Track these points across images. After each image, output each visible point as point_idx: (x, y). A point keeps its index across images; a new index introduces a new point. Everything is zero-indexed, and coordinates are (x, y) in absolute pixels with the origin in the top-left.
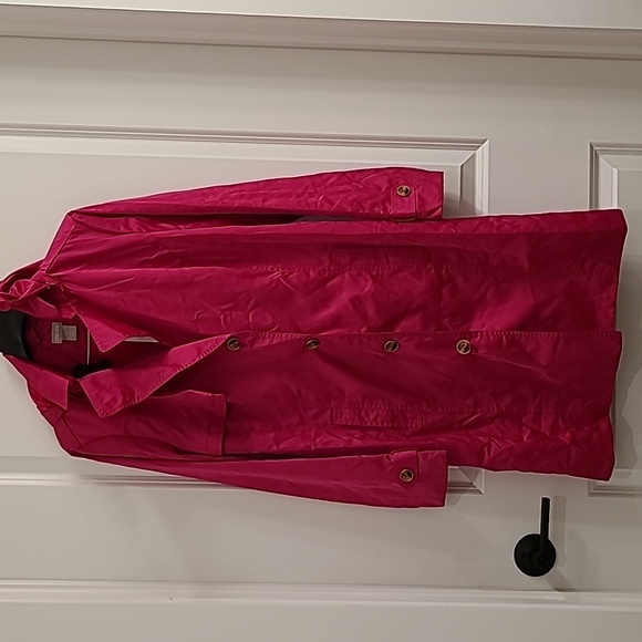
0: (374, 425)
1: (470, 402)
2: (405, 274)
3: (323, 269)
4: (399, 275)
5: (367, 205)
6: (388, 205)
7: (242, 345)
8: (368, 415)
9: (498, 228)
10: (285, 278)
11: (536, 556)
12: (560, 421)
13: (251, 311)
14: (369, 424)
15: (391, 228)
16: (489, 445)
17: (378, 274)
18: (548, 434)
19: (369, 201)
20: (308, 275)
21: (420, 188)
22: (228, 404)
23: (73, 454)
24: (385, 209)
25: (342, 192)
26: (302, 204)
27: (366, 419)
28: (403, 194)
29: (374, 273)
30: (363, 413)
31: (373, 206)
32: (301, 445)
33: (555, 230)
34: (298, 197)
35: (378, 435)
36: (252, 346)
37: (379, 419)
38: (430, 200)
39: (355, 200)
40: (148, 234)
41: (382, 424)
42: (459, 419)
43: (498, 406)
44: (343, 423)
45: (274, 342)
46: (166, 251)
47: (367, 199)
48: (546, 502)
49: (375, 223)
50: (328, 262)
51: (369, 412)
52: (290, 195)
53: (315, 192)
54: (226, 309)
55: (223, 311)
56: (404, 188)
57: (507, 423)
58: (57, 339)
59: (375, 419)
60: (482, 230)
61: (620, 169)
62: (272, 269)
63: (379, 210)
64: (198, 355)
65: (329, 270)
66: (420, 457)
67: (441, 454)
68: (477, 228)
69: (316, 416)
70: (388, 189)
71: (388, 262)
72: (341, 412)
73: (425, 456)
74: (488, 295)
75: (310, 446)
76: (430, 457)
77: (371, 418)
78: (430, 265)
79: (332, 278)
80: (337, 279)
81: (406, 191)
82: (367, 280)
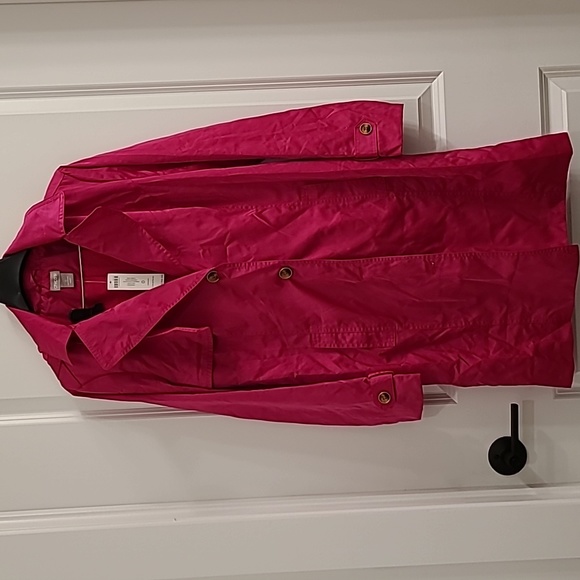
0: (351, 346)
1: (439, 318)
2: (369, 203)
3: (293, 204)
4: (365, 205)
5: (332, 146)
6: (351, 145)
7: (220, 277)
8: (344, 338)
9: (453, 162)
10: (259, 214)
11: (508, 456)
12: (524, 331)
13: (228, 244)
14: (345, 346)
15: (355, 166)
16: (458, 363)
17: (344, 205)
18: (513, 344)
19: (334, 142)
20: (280, 211)
21: (381, 124)
22: (214, 336)
23: (75, 393)
24: (349, 151)
25: (308, 132)
26: (272, 149)
27: (343, 342)
28: (365, 132)
29: (341, 205)
30: (340, 336)
31: (337, 147)
32: (285, 373)
33: (506, 159)
34: (267, 140)
35: (355, 356)
36: (230, 276)
37: (355, 341)
38: (390, 138)
39: (320, 142)
40: (130, 181)
41: (358, 345)
42: (430, 335)
43: (466, 320)
44: (322, 346)
45: (250, 270)
46: (147, 196)
47: (331, 140)
48: (514, 408)
49: (339, 162)
50: (298, 198)
51: (346, 335)
52: (259, 138)
53: (283, 133)
54: (205, 244)
55: (202, 245)
56: (366, 125)
57: (475, 336)
58: (56, 287)
59: (351, 341)
60: (439, 164)
61: (569, 91)
62: (247, 207)
63: (343, 151)
64: (182, 292)
65: (299, 204)
66: (397, 381)
67: (416, 377)
68: (433, 163)
69: (297, 341)
70: (351, 126)
71: (353, 194)
72: (319, 337)
73: (401, 379)
74: (448, 218)
75: (292, 374)
76: (405, 380)
77: (348, 340)
78: (391, 194)
79: (302, 212)
80: (307, 213)
81: (368, 129)
82: (334, 212)
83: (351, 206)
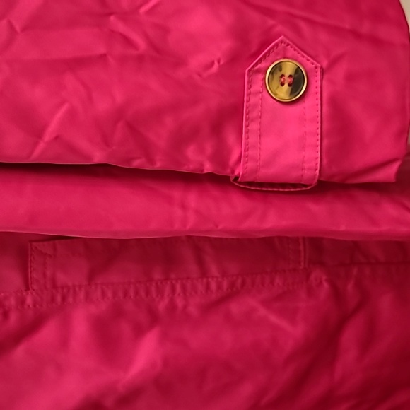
2: (248, 302)
4: (235, 308)
5: (160, 136)
17: (172, 307)
19: (169, 122)
29: (162, 306)
31: (181, 139)
47: (159, 113)
56: (289, 68)
63: (197, 158)
65: (22, 302)
71: (204, 273)
78: (317, 274)
79: (30, 328)
80: (48, 333)
81: (296, 83)
82: (139, 332)
83: (193, 310)
